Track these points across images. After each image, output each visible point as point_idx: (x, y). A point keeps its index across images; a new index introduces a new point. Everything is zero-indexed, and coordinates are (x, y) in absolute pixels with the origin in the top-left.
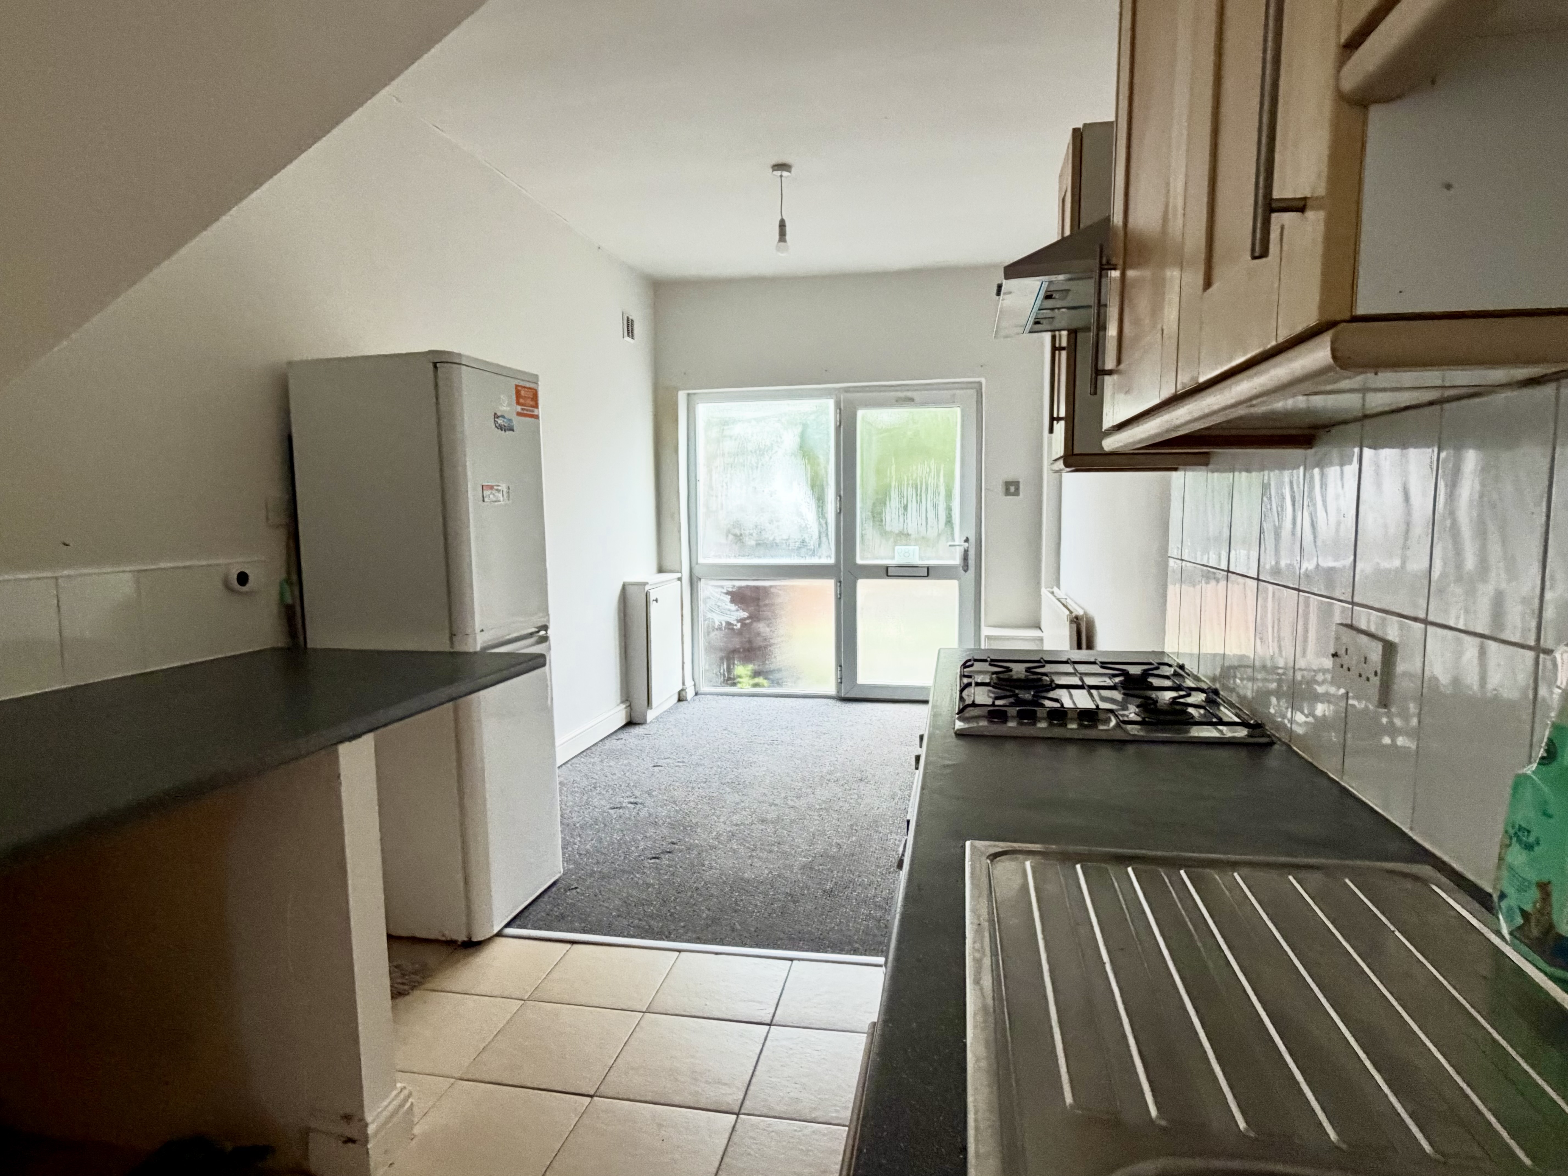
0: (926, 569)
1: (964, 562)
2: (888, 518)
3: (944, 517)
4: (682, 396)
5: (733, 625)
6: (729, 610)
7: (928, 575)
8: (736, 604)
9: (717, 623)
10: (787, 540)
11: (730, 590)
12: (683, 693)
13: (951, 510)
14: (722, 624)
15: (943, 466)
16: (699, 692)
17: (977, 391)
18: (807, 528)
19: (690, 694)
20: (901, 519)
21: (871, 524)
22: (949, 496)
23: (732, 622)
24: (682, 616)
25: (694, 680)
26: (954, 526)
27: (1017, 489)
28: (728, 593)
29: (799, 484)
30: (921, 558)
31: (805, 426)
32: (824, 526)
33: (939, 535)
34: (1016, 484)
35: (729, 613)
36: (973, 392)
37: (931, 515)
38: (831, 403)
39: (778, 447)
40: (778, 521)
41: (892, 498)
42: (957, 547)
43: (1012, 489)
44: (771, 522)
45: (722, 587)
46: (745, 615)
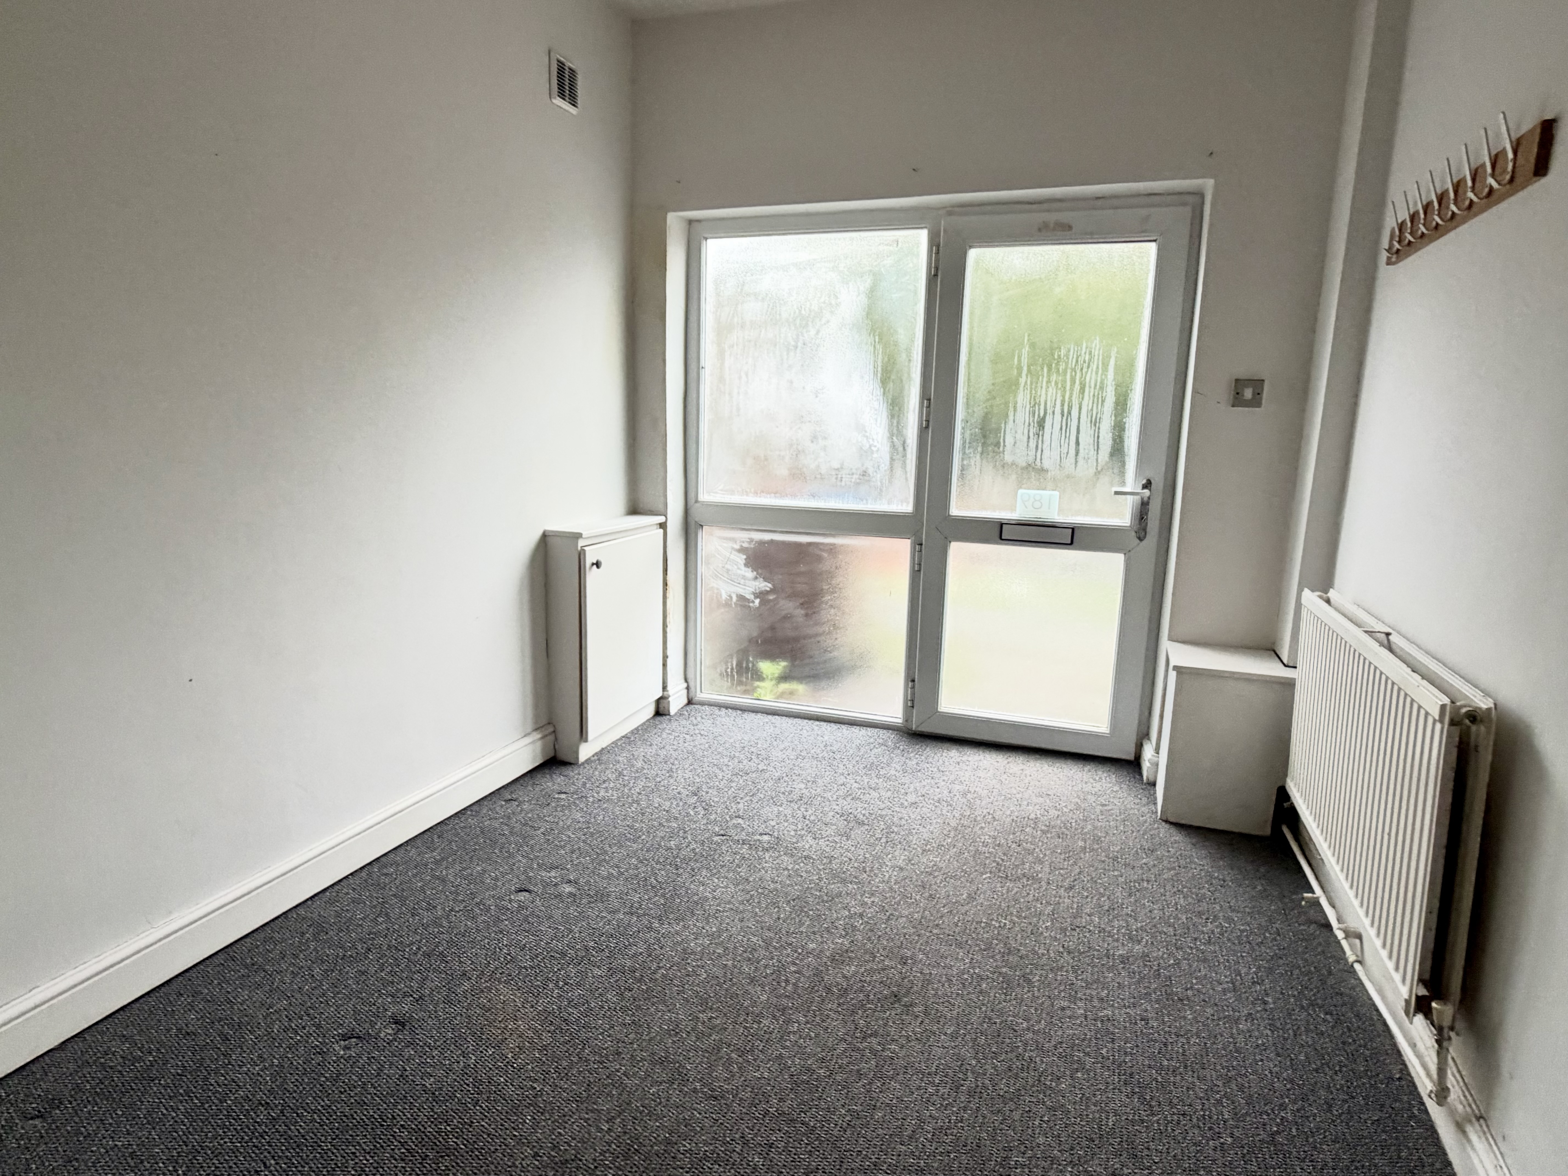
0: (1070, 530)
1: (1140, 524)
2: (1009, 440)
3: (1110, 442)
4: (675, 222)
5: (748, 600)
6: (744, 577)
7: (1072, 543)
8: (754, 570)
9: (724, 596)
10: (838, 469)
11: (745, 545)
12: (663, 704)
13: (1124, 430)
14: (731, 597)
15: (1114, 350)
16: (694, 701)
17: (1193, 211)
18: (872, 452)
19: (676, 703)
20: (1033, 444)
21: (980, 449)
22: (1121, 406)
23: (748, 596)
24: (665, 584)
25: (686, 680)
26: (1127, 459)
27: (1258, 394)
28: (742, 550)
29: (862, 377)
30: (1060, 511)
31: (877, 278)
32: (901, 449)
33: (1098, 473)
34: (1257, 384)
35: (742, 581)
36: (1186, 212)
37: (1086, 438)
38: (923, 236)
39: (832, 312)
40: (825, 438)
41: (1019, 405)
42: (1128, 497)
43: (1248, 393)
44: (814, 439)
45: (734, 540)
46: (766, 586)
